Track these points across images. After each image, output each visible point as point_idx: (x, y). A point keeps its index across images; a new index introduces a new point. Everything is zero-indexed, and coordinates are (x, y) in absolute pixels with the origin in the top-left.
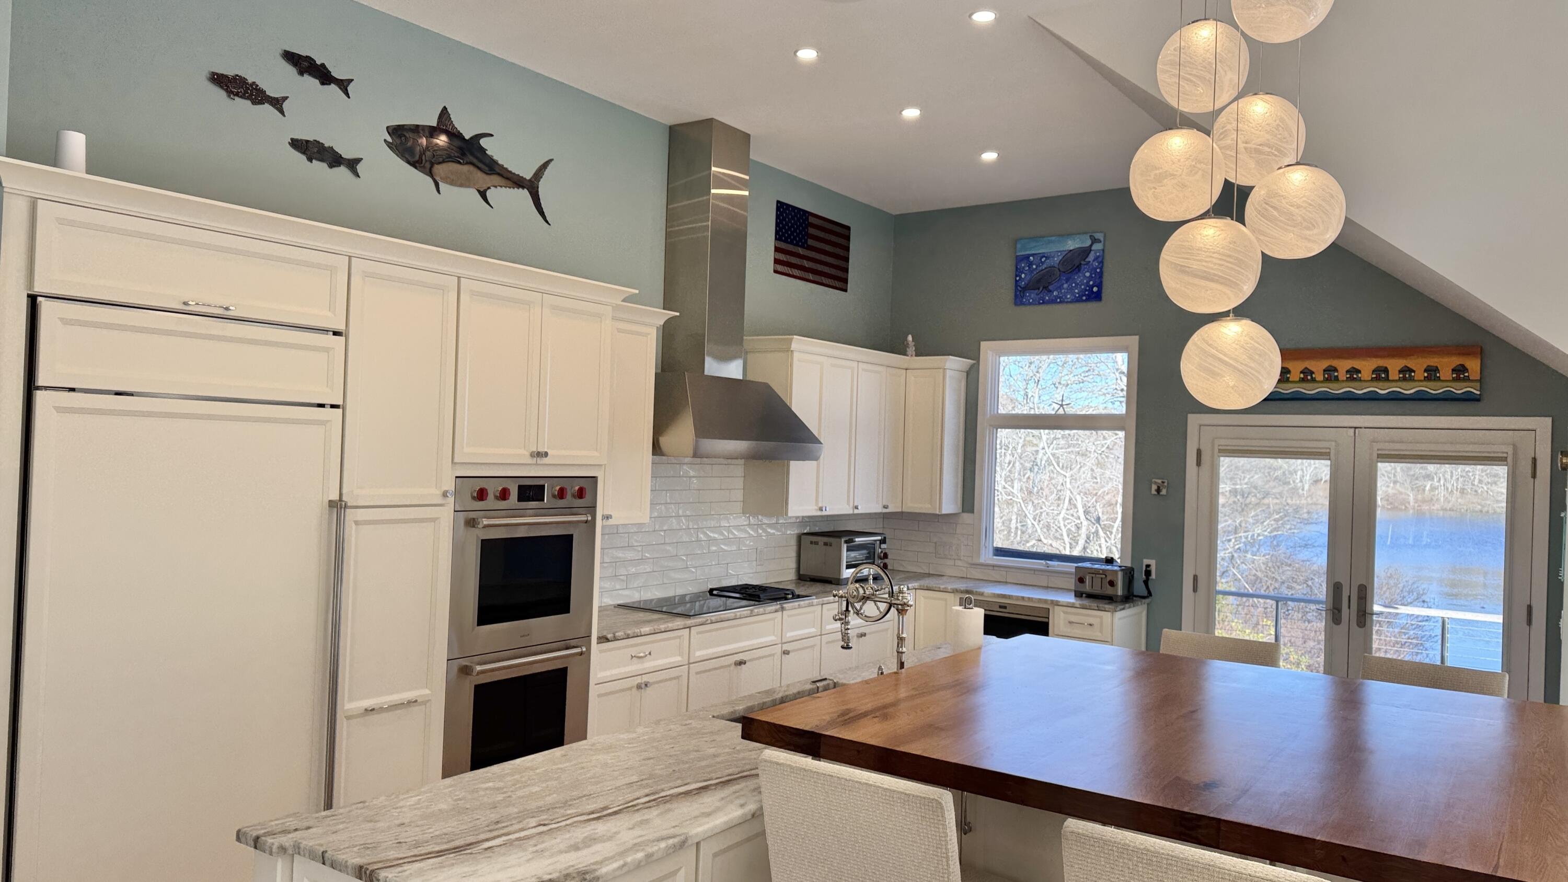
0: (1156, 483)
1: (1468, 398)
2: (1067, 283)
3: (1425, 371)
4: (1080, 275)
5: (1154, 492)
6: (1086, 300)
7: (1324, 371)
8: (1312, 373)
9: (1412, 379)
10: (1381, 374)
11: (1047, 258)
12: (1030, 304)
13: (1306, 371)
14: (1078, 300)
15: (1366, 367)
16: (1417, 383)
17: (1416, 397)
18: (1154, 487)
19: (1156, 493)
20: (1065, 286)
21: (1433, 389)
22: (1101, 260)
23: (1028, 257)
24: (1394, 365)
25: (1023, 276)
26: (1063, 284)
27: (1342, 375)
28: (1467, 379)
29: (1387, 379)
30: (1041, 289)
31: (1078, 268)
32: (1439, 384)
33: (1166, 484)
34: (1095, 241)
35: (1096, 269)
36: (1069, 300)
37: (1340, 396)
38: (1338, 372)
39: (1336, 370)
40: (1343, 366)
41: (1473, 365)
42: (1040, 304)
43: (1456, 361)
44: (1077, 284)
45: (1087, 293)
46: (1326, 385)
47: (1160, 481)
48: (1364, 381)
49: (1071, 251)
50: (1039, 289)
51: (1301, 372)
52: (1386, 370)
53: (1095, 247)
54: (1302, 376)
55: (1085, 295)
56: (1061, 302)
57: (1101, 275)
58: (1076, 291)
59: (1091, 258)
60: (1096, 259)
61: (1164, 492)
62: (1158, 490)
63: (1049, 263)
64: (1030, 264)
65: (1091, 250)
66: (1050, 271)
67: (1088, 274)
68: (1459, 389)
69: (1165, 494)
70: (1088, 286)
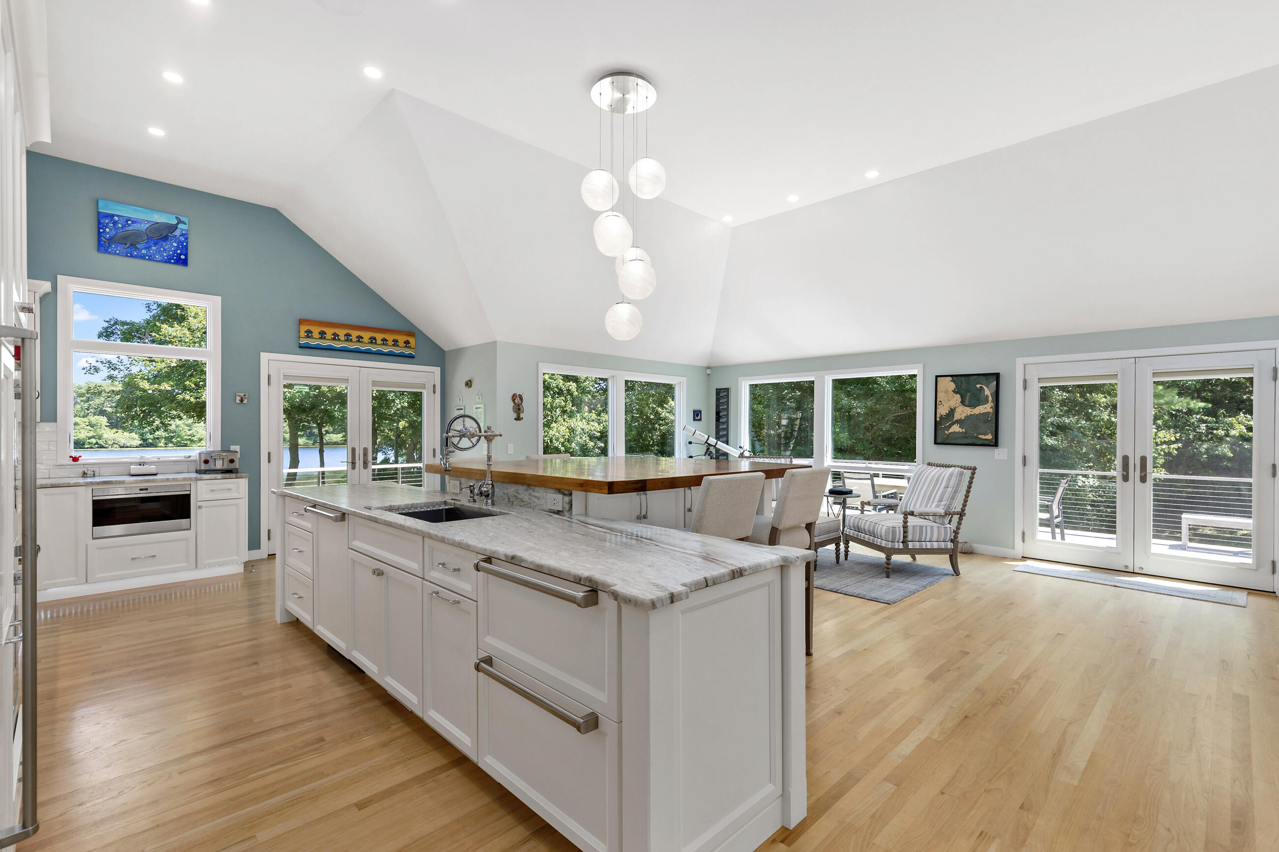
0: (239, 396)
1: (411, 357)
2: (155, 246)
3: (393, 341)
4: (168, 243)
5: (238, 401)
6: (174, 263)
7: (345, 335)
8: (338, 336)
9: (387, 345)
10: (373, 340)
11: (133, 222)
12: (115, 254)
13: (335, 334)
14: (168, 261)
15: (366, 336)
16: (389, 347)
17: (389, 354)
18: (238, 399)
19: (240, 402)
20: (154, 248)
21: (397, 350)
22: (185, 235)
23: (113, 216)
24: (379, 337)
25: (107, 230)
26: (151, 247)
27: (354, 339)
28: (410, 347)
29: (376, 343)
30: (128, 245)
31: (165, 238)
32: (398, 348)
33: (247, 396)
34: (180, 222)
35: (183, 243)
36: (158, 260)
37: (353, 350)
38: (351, 336)
39: (351, 335)
40: (355, 334)
41: (412, 341)
42: (127, 256)
43: (405, 338)
44: (165, 250)
45: (175, 258)
46: (345, 343)
47: (242, 394)
48: (365, 343)
49: (158, 223)
50: (126, 245)
51: (332, 335)
52: (375, 339)
53: (180, 226)
54: (333, 336)
55: (173, 259)
56: (149, 259)
57: (186, 247)
58: (165, 254)
59: (177, 233)
60: (182, 235)
61: (245, 401)
62: (242, 401)
63: (136, 227)
64: (115, 223)
65: (177, 228)
66: (137, 234)
67: (175, 244)
68: (407, 352)
69: (246, 402)
70: (176, 253)
